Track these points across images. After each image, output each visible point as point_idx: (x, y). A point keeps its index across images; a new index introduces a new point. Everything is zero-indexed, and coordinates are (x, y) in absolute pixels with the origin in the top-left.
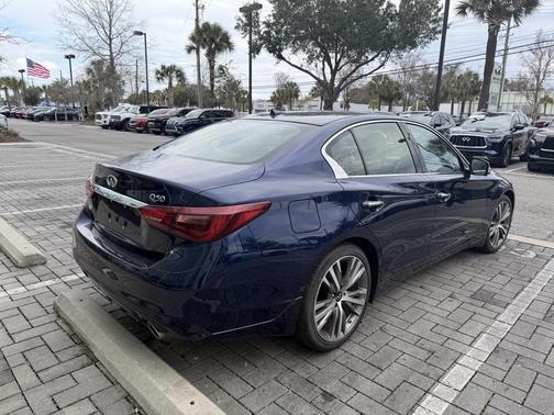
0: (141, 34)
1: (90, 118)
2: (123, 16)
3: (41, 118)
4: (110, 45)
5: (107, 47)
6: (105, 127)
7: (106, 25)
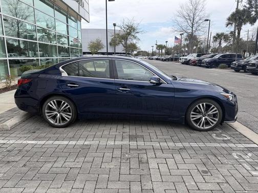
0: (208, 20)
1: (176, 60)
2: (201, 14)
3: (165, 60)
4: (192, 28)
5: (191, 29)
6: (183, 63)
7: (192, 19)
